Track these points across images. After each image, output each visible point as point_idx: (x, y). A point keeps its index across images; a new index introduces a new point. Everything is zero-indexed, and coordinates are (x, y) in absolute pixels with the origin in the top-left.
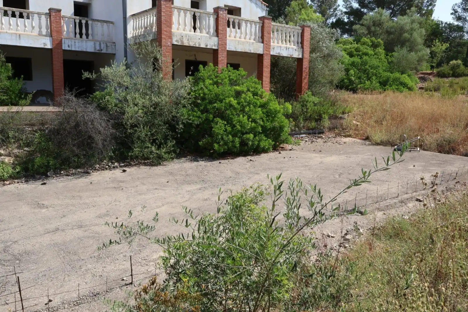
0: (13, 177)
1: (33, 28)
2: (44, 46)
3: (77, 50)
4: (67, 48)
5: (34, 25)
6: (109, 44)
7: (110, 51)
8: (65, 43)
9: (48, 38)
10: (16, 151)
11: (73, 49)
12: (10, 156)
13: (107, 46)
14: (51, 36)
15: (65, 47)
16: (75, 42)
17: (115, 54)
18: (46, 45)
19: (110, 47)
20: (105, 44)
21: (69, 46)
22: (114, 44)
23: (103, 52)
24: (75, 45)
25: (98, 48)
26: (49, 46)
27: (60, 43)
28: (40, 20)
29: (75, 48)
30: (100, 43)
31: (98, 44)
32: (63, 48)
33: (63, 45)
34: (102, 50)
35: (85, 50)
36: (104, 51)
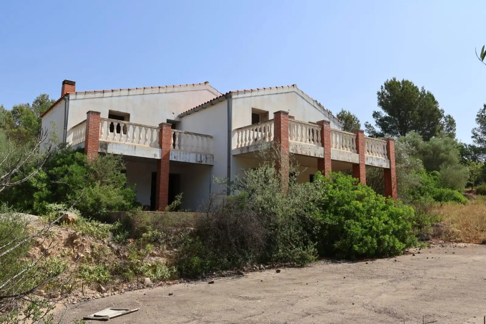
0: (172, 278)
1: (146, 140)
2: (155, 156)
3: (181, 161)
4: (174, 159)
5: (147, 138)
6: (208, 156)
7: (209, 163)
8: (172, 154)
9: (159, 149)
10: (167, 251)
11: (178, 160)
12: (163, 257)
13: (206, 158)
14: (161, 147)
15: (172, 158)
16: (180, 154)
17: (212, 166)
18: (156, 156)
19: (209, 159)
20: (205, 156)
21: (175, 158)
22: (212, 156)
23: (202, 163)
24: (180, 156)
25: (199, 160)
26: (158, 157)
27: (168, 155)
28: (152, 133)
29: (180, 159)
30: (201, 155)
31: (199, 155)
32: (170, 159)
33: (170, 157)
34: (202, 162)
35: (187, 161)
36: (204, 163)
